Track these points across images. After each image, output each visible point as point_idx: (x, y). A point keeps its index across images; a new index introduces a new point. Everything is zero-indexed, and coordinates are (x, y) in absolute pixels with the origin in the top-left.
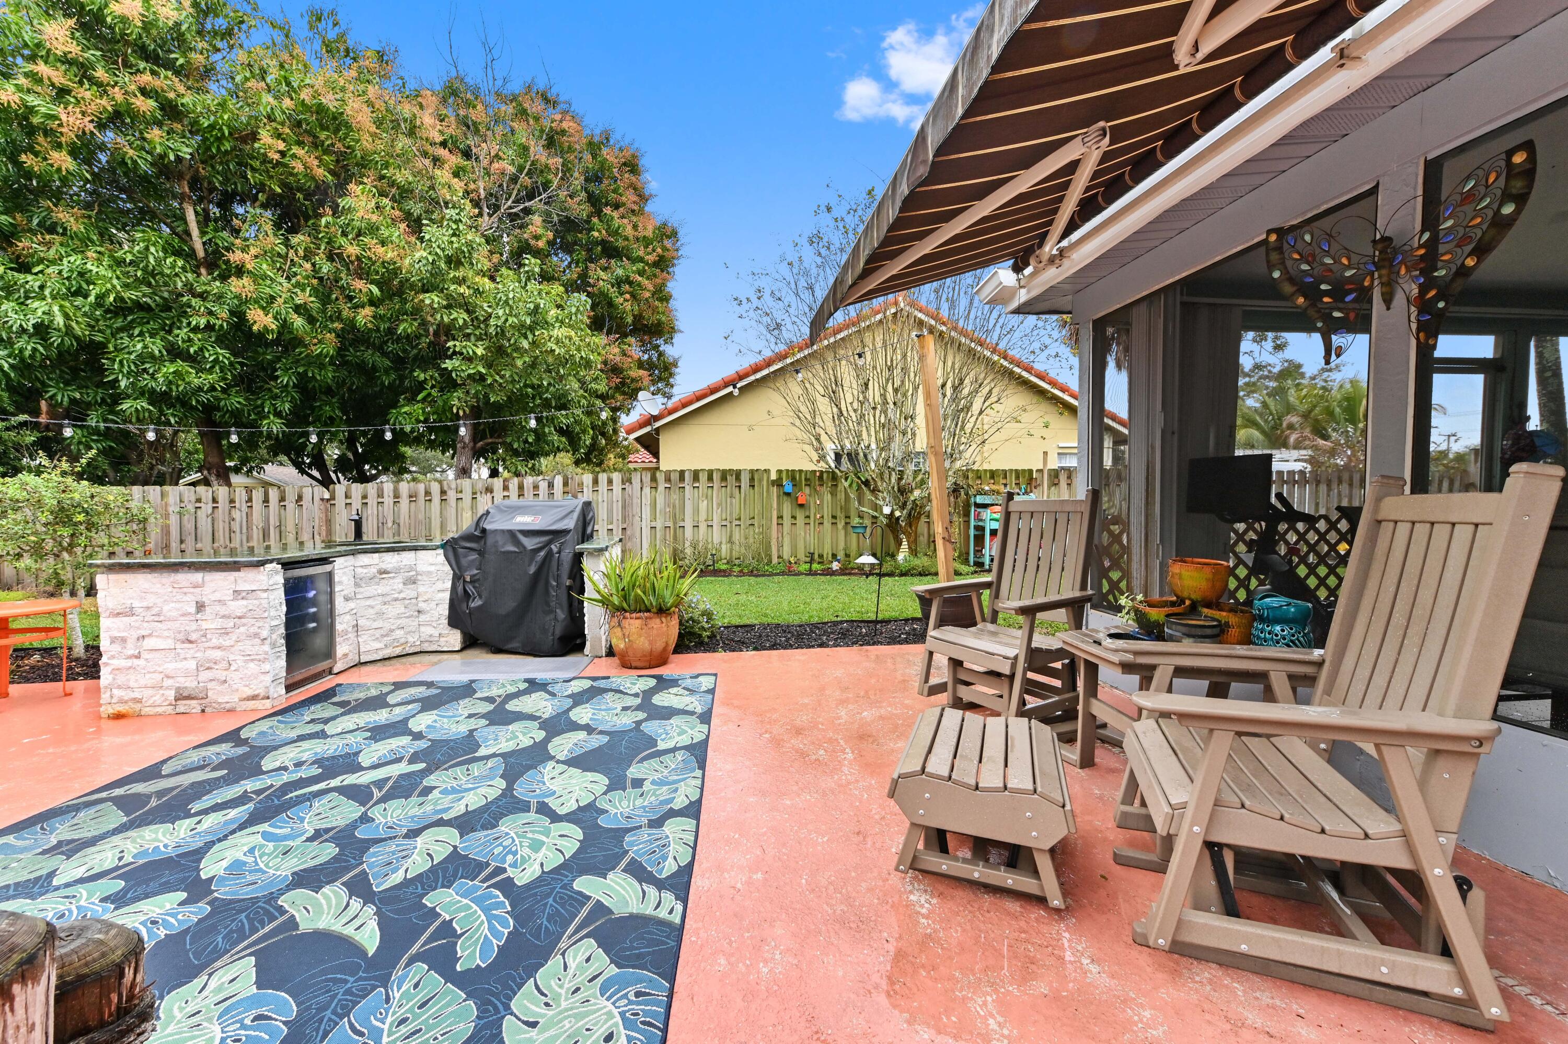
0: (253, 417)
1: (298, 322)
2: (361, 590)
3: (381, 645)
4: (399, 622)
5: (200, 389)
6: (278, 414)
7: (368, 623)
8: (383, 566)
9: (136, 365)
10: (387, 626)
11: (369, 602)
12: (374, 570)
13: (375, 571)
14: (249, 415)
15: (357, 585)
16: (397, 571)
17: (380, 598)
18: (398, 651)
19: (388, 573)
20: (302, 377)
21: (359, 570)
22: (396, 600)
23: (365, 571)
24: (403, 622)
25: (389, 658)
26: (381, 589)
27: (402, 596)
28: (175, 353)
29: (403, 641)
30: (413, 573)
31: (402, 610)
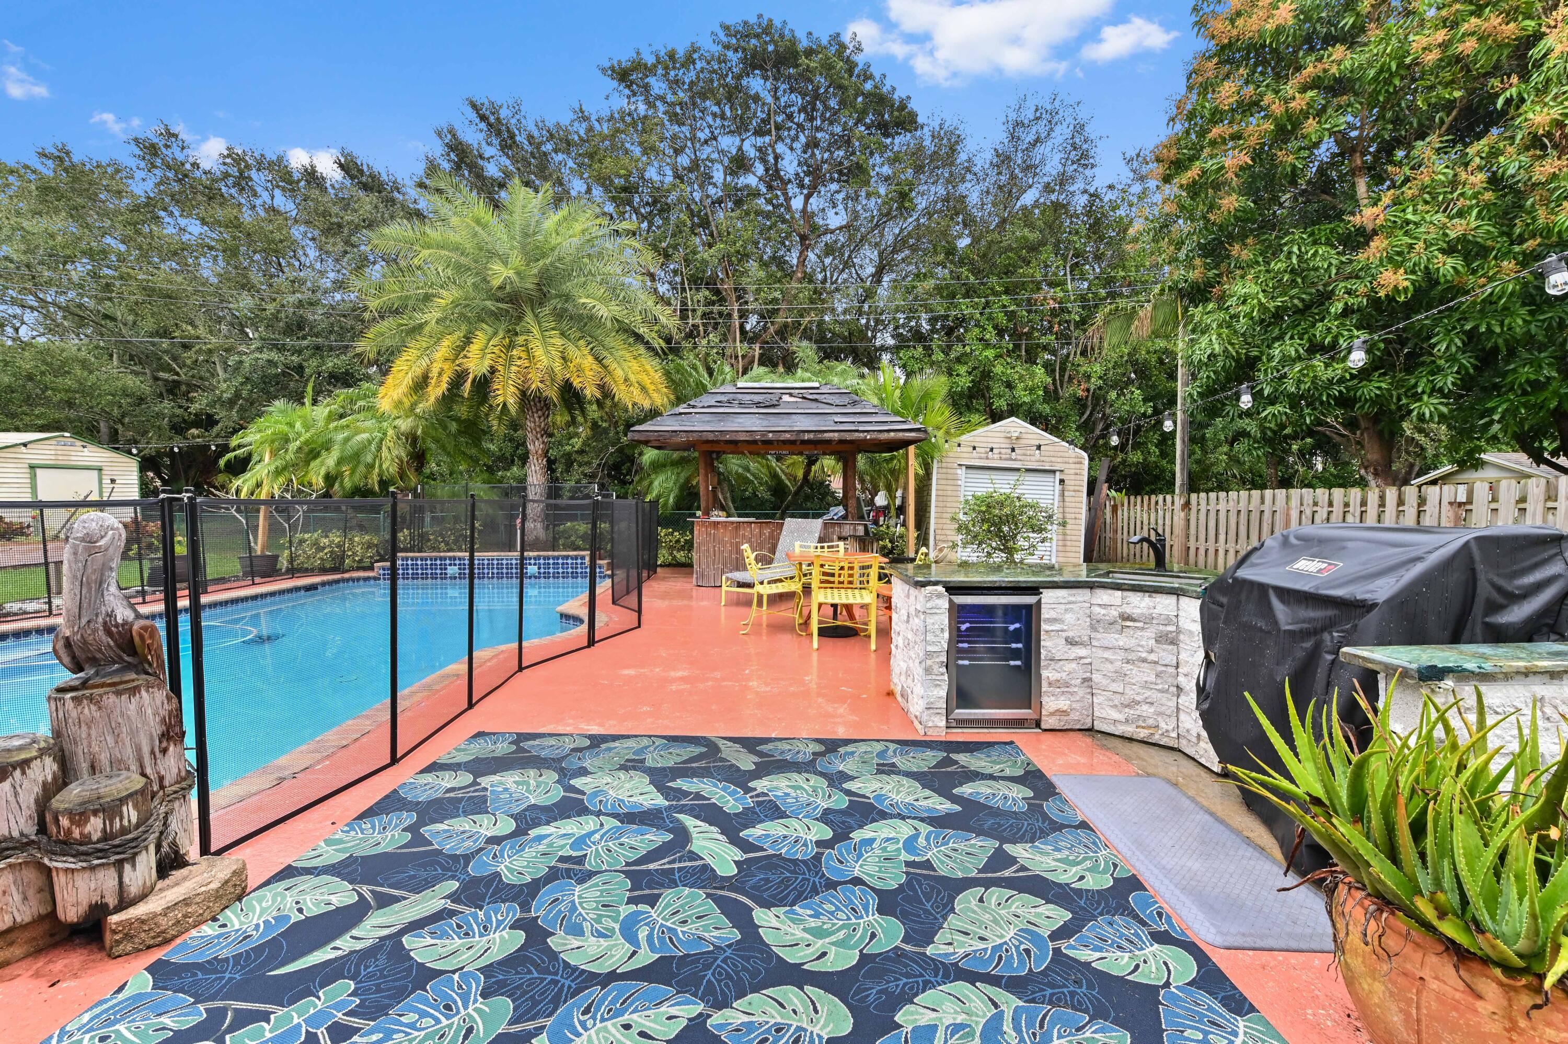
0: (1404, 401)
1: (1447, 265)
2: (1099, 636)
3: (1121, 717)
4: (1148, 693)
5: (1331, 381)
6: (1435, 391)
7: (1105, 682)
8: (1128, 610)
9: (1278, 371)
10: (1130, 693)
11: (1107, 654)
12: (1114, 613)
13: (1116, 614)
14: (1399, 399)
15: (1093, 628)
16: (1149, 620)
17: (1122, 653)
18: (1142, 734)
19: (1134, 620)
20: (1471, 337)
21: (1097, 609)
22: (1144, 660)
23: (1103, 612)
24: (1154, 695)
25: (1131, 740)
26: (1122, 641)
27: (1153, 657)
28: (1315, 348)
29: (1151, 722)
30: (1172, 628)
31: (1152, 678)
